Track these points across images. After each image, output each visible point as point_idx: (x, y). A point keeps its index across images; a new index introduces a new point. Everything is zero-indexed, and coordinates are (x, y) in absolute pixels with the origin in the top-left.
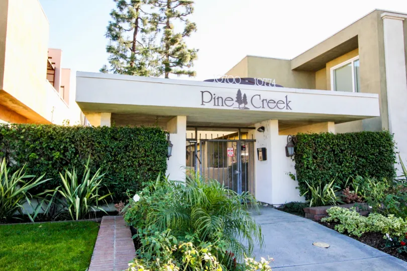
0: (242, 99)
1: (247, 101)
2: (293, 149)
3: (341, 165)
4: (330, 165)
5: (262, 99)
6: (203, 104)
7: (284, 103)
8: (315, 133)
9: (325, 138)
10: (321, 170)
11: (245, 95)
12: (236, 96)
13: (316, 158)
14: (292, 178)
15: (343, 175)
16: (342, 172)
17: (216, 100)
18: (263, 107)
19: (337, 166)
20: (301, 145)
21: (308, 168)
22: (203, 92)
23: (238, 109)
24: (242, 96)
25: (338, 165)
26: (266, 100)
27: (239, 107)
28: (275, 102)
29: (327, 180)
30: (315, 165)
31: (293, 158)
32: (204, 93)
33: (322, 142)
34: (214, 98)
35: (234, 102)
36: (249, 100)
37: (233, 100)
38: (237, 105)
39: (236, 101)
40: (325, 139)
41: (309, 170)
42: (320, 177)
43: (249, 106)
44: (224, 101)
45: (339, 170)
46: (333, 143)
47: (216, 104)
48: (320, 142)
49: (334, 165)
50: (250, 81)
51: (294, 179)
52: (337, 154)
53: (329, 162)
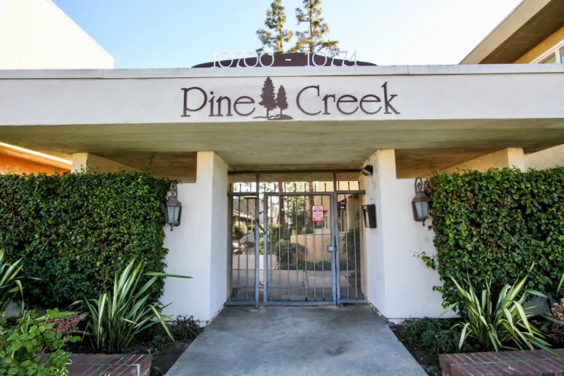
0: (276, 97)
1: (288, 101)
2: (425, 205)
3: (543, 238)
4: (514, 240)
5: (323, 94)
6: (185, 115)
7: (379, 100)
8: (473, 170)
9: (499, 179)
10: (492, 252)
11: (282, 90)
12: (261, 92)
13: (478, 225)
14: (428, 264)
15: (551, 263)
16: (547, 255)
17: (216, 105)
18: (326, 113)
19: (533, 242)
20: (439, 197)
21: (457, 246)
22: (186, 90)
23: (266, 120)
24: (276, 91)
25: (536, 238)
26: (334, 96)
27: (267, 117)
28: (355, 100)
29: (508, 273)
30: (475, 239)
31: (429, 222)
32: (188, 93)
33: (490, 188)
34: (212, 101)
35: (256, 105)
36: (291, 99)
37: (253, 101)
38: (262, 111)
39: (261, 104)
40: (498, 183)
41: (460, 251)
42: (490, 269)
43: (292, 111)
44: (233, 105)
45: (539, 251)
46: (519, 189)
47: (216, 112)
48: (487, 188)
49: (526, 241)
50: (297, 59)
51: (433, 267)
52: (532, 214)
53: (512, 232)
